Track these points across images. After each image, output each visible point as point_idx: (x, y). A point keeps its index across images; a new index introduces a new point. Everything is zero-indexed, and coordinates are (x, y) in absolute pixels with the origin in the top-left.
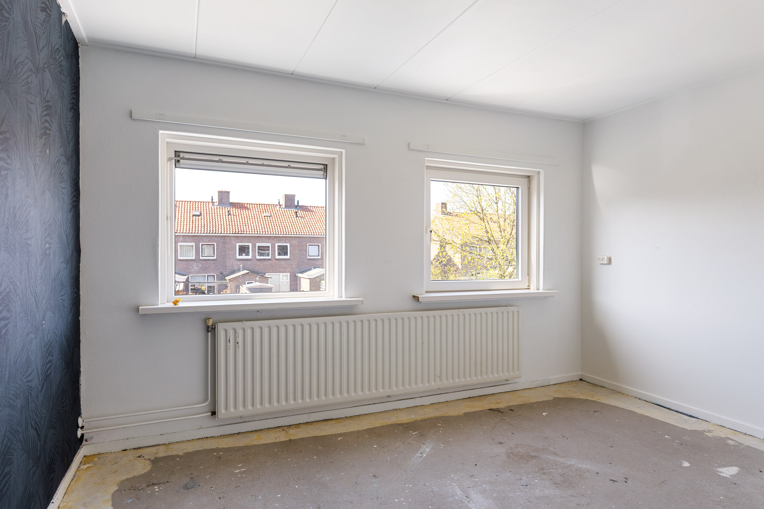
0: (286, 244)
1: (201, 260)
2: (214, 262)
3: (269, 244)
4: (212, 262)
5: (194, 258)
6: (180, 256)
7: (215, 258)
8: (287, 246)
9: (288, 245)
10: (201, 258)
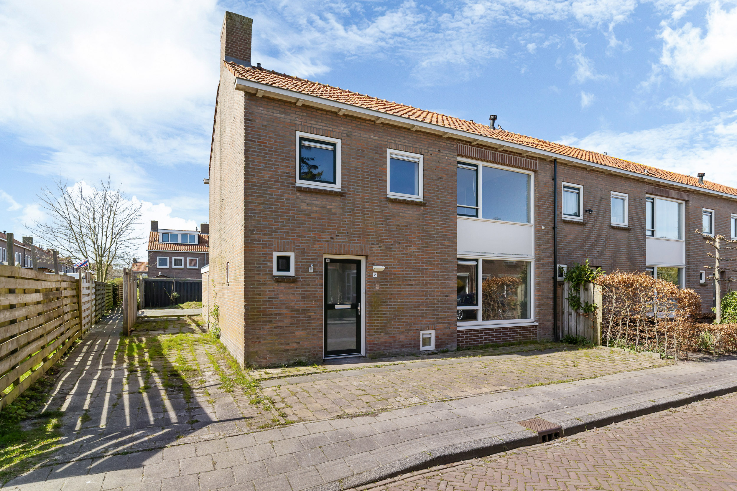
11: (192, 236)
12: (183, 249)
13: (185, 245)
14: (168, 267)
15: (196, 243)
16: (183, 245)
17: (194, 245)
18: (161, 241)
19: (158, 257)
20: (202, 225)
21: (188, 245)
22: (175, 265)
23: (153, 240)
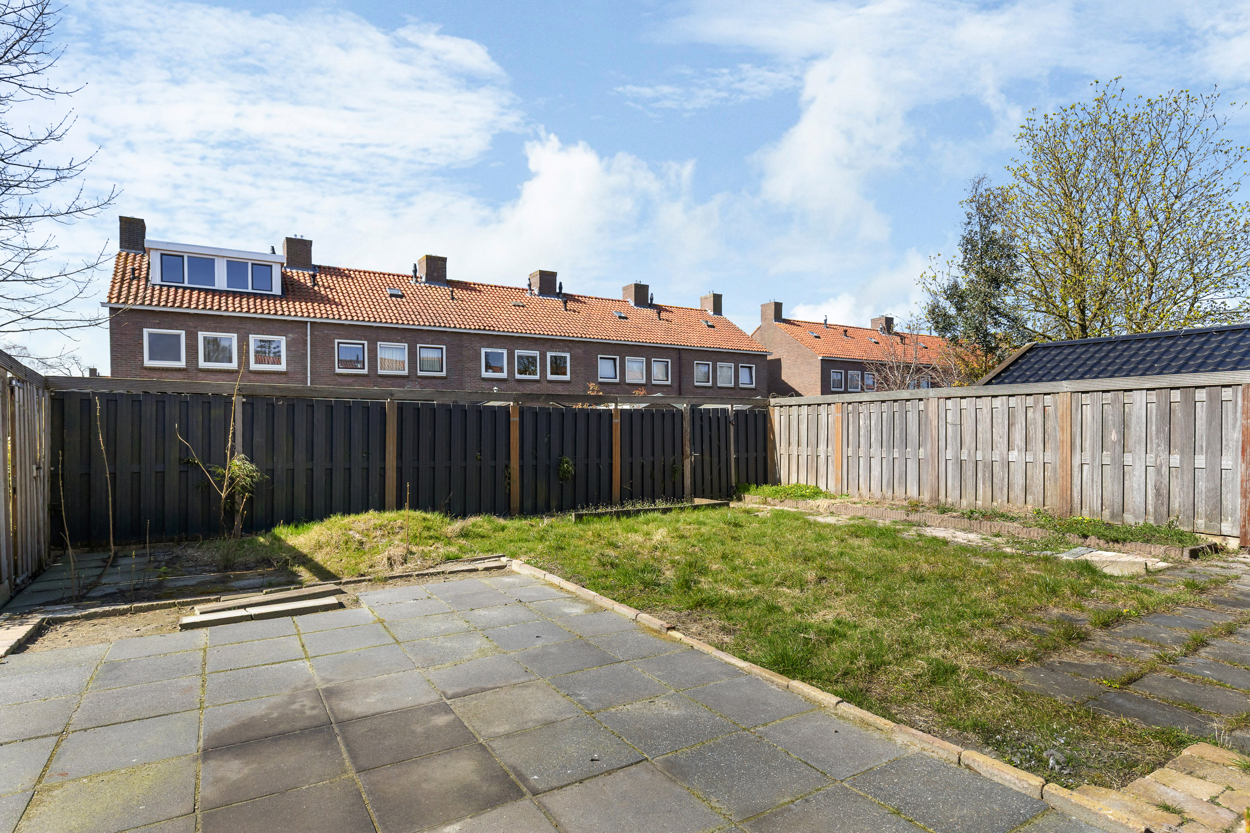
0: (563, 355)
1: (420, 377)
2: (443, 381)
3: (536, 353)
4: (439, 381)
5: (406, 373)
6: (381, 369)
7: (444, 374)
8: (565, 358)
9: (568, 355)
10: (420, 373)
11: (262, 268)
12: (233, 308)
13: (241, 295)
14: (182, 364)
15: (277, 290)
16: (235, 294)
17: (269, 297)
18: (156, 277)
19: (146, 331)
20: (289, 240)
21: (249, 295)
22: (207, 359)
23: (128, 275)
